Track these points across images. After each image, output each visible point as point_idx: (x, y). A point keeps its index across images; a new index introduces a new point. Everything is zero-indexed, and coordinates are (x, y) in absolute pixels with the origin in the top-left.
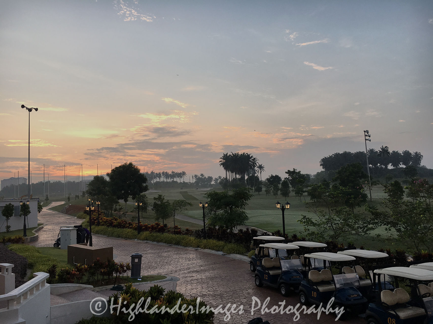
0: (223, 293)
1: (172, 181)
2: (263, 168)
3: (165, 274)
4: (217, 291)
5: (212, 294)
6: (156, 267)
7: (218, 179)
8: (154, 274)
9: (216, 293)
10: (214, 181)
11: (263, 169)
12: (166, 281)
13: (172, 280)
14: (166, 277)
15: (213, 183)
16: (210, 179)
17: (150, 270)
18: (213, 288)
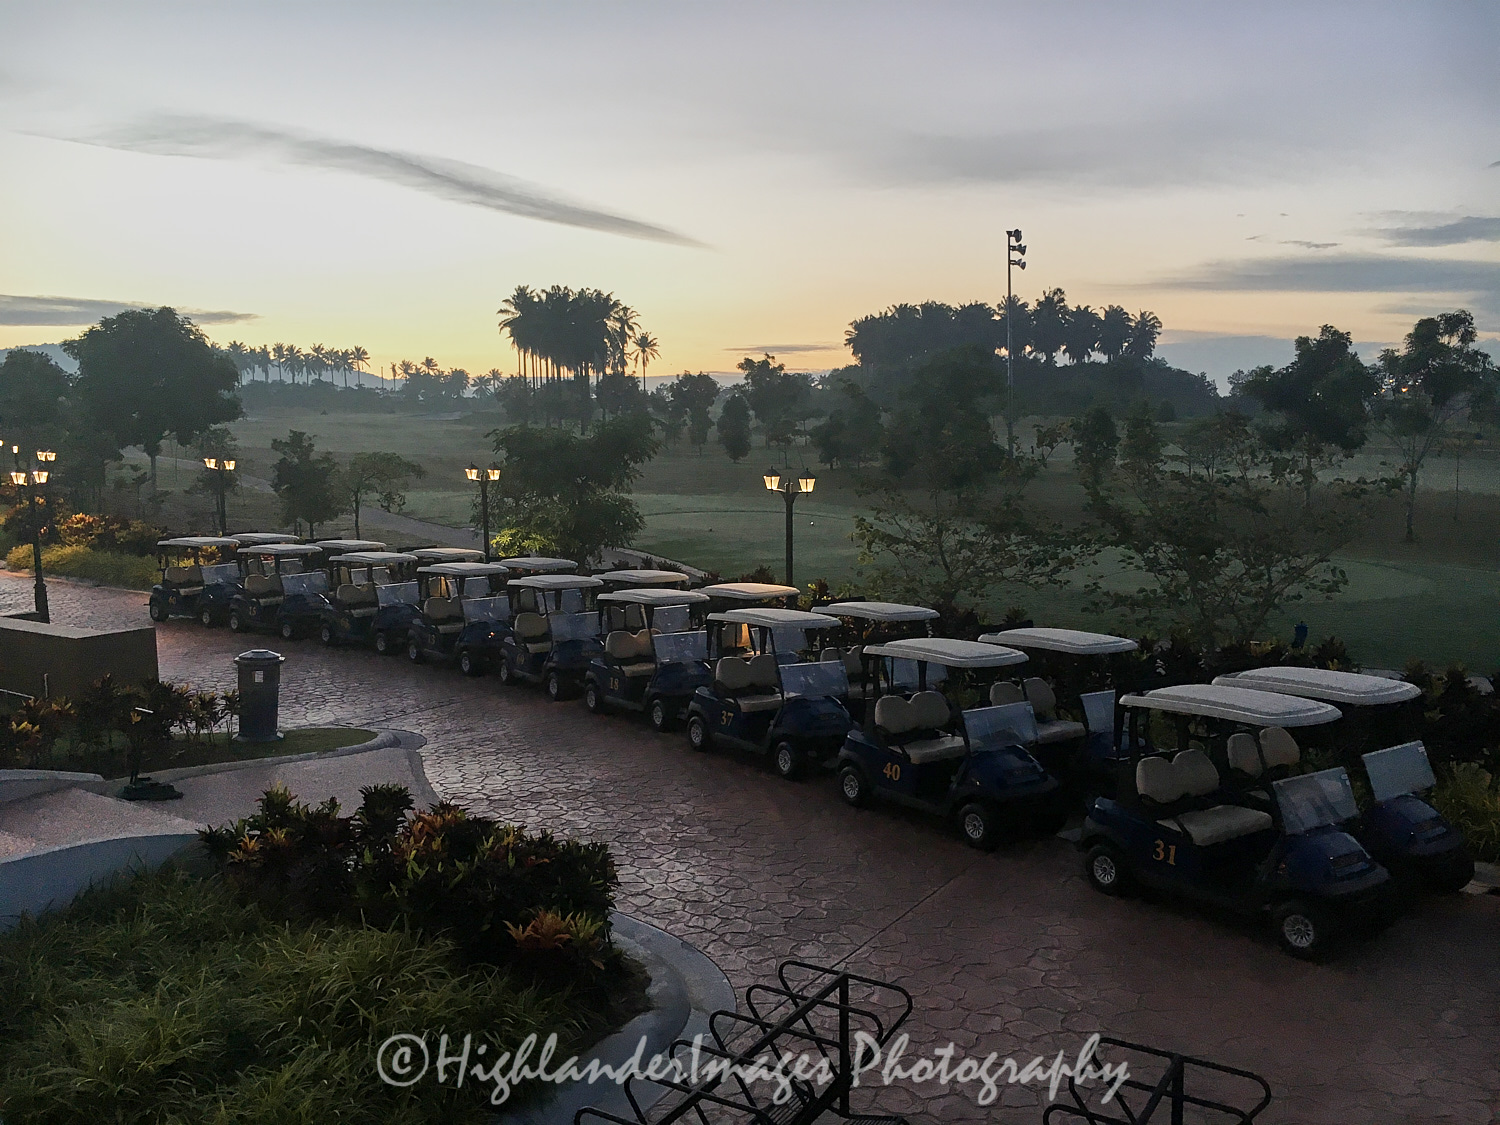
0: (602, 786)
1: (318, 381)
2: (655, 348)
3: (365, 722)
4: (581, 778)
5: (565, 790)
6: (323, 697)
7: (489, 380)
8: (321, 722)
9: (577, 787)
10: (473, 386)
11: (655, 351)
12: (378, 747)
13: (395, 742)
14: (375, 735)
15: (469, 392)
16: (459, 377)
17: (303, 709)
18: (561, 770)
